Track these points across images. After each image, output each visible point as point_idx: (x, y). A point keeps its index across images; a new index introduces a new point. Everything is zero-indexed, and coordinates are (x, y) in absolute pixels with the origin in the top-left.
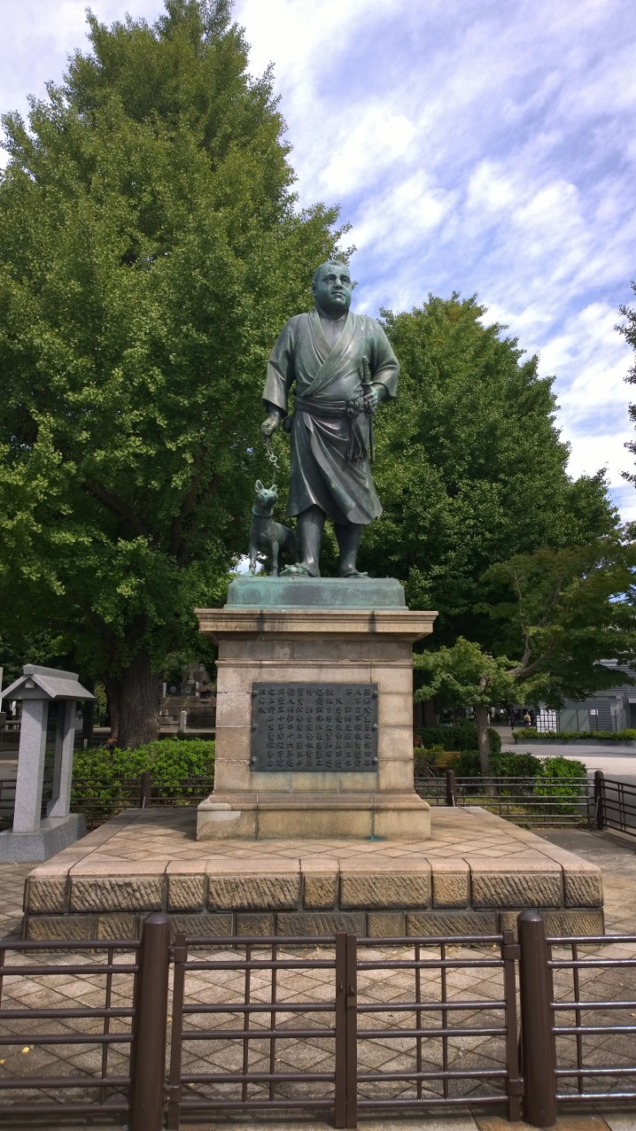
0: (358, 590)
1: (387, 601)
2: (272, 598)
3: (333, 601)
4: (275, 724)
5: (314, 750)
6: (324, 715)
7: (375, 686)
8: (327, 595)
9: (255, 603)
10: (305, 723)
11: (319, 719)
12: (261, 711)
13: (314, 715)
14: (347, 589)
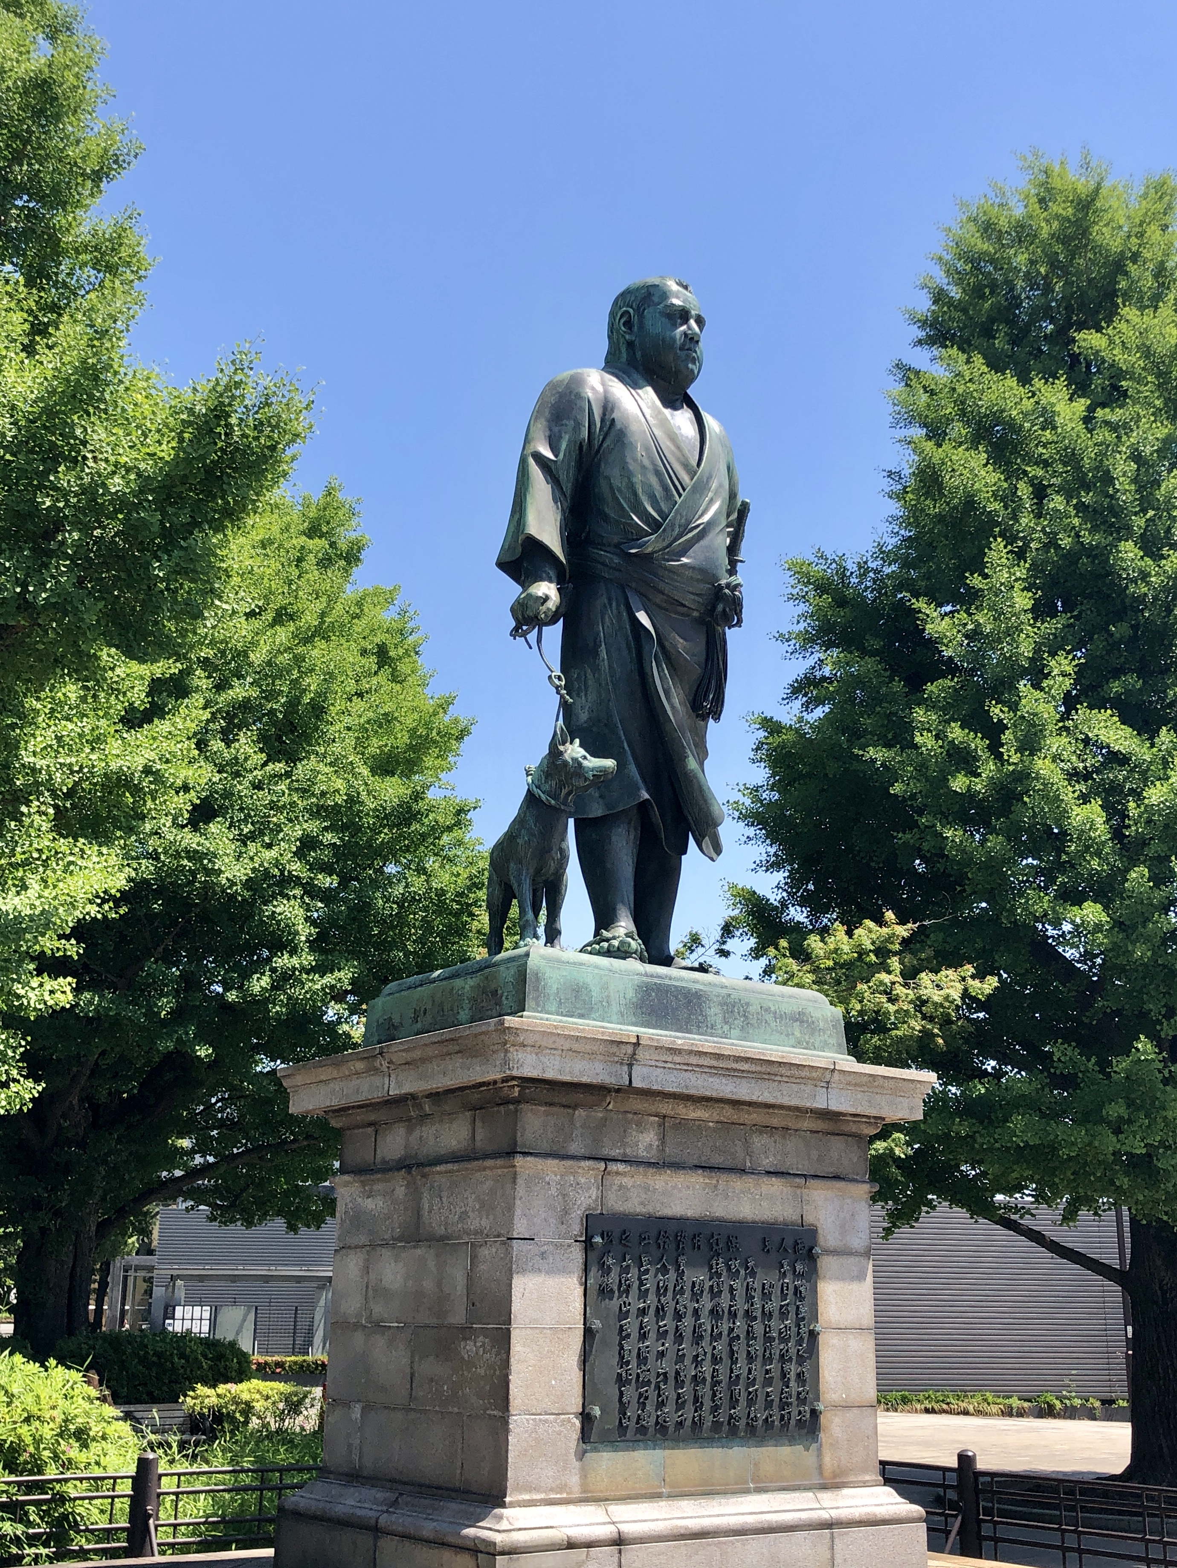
0: (768, 1010)
1: (818, 1040)
2: (615, 1008)
3: (726, 1028)
4: (631, 1325)
5: (705, 1391)
6: (725, 1301)
7: (813, 1233)
8: (714, 1012)
9: (581, 1016)
10: (688, 1322)
11: (715, 1313)
12: (604, 1292)
13: (706, 1303)
14: (748, 1004)
